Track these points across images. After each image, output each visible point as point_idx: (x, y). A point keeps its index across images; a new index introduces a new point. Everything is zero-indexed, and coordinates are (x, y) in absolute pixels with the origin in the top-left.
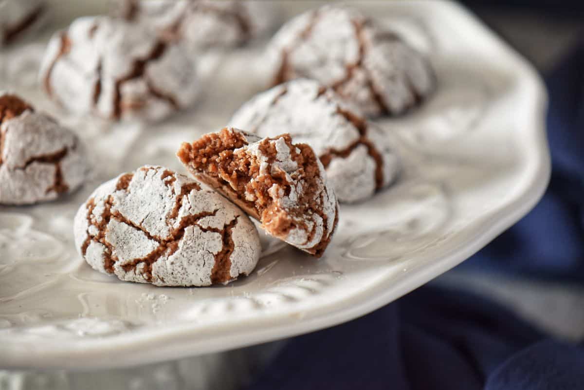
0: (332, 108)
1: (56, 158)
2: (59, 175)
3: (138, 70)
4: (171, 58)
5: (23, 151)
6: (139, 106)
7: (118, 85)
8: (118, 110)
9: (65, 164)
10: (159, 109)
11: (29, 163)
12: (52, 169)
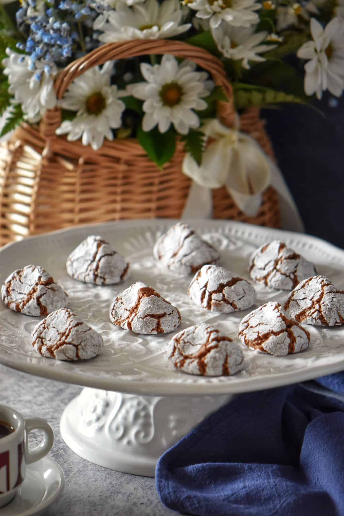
0: (279, 314)
1: (159, 317)
2: (158, 324)
3: (220, 288)
4: (239, 287)
5: (145, 311)
6: (218, 305)
7: (211, 294)
8: (209, 306)
9: (162, 320)
10: (228, 308)
11: (146, 316)
12: (156, 321)
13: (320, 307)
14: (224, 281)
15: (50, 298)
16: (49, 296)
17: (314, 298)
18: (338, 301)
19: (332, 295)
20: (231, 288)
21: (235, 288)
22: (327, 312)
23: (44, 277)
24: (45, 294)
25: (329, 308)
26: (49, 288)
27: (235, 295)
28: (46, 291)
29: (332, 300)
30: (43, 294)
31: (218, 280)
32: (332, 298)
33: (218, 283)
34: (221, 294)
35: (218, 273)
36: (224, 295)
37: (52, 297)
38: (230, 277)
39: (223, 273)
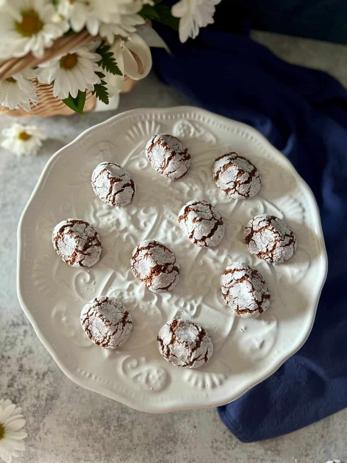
3: (203, 239)
13: (272, 255)
14: (206, 235)
15: (88, 261)
16: (87, 260)
17: (268, 246)
18: (286, 253)
19: (282, 248)
20: (211, 239)
21: (213, 238)
22: (277, 261)
23: (80, 246)
24: (84, 259)
25: (278, 259)
26: (86, 255)
27: (213, 243)
28: (84, 257)
29: (282, 253)
30: (83, 260)
31: (202, 234)
32: (282, 251)
33: (202, 236)
34: (204, 242)
35: (201, 228)
36: (206, 243)
37: (89, 261)
38: (209, 230)
39: (204, 228)
